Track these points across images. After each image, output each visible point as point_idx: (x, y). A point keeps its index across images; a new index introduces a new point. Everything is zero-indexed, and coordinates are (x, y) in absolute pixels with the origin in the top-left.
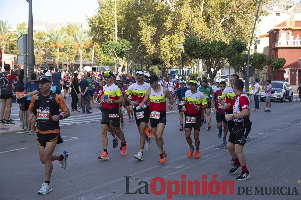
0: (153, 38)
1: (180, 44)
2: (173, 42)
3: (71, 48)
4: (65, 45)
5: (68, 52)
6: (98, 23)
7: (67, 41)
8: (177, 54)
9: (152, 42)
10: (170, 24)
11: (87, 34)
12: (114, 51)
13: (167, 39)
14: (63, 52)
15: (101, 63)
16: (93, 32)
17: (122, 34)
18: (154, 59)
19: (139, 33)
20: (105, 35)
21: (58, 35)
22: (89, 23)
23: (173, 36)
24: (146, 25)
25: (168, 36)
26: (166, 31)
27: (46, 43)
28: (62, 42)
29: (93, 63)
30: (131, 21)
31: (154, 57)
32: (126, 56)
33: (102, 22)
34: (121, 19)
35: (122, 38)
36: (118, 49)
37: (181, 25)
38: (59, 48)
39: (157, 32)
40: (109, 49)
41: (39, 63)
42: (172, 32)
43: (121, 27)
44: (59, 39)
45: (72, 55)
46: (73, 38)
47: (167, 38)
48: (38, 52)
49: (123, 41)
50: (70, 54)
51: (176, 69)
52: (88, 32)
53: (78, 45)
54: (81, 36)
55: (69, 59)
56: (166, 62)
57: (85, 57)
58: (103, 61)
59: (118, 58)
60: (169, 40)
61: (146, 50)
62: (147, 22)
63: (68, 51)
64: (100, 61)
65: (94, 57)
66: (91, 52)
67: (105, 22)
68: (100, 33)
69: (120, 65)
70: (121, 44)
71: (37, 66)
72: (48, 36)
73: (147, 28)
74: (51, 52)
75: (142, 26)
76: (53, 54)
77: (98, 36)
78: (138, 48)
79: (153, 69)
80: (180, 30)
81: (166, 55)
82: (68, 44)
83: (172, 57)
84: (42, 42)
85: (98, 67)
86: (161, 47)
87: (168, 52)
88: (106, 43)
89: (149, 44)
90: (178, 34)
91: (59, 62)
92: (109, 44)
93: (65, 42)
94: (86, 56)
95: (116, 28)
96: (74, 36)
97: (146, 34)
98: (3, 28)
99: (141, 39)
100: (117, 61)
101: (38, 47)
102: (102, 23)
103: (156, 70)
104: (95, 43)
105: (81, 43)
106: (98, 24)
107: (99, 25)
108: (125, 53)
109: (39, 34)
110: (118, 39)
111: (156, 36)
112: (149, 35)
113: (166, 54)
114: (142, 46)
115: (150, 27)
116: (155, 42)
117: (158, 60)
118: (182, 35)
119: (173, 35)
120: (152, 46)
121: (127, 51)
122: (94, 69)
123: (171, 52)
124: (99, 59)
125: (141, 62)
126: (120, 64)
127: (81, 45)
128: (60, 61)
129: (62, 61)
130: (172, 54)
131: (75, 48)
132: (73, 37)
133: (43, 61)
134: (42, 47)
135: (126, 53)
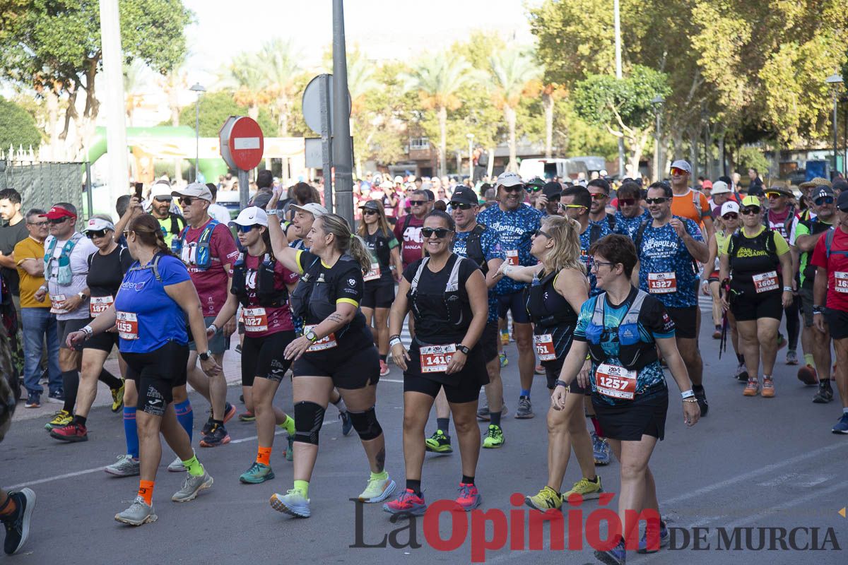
0: (740, 55)
1: (834, 68)
2: (808, 65)
3: (483, 106)
4: (465, 97)
5: (475, 120)
6: (562, 21)
7: (469, 86)
8: (822, 104)
9: (738, 70)
10: (799, 6)
11: (529, 58)
12: (612, 106)
13: (787, 54)
14: (456, 119)
15: (576, 148)
16: (547, 50)
17: (638, 49)
18: (743, 125)
19: (692, 43)
20: (583, 57)
21: (442, 69)
22: (532, 24)
23: (808, 45)
24: (717, 16)
25: (792, 44)
26: (785, 28)
27: (407, 95)
28: (453, 90)
29: (549, 149)
30: (666, 4)
31: (745, 119)
32: (651, 120)
33: (573, 16)
34: (634, 3)
35: (637, 63)
36: (627, 99)
37: (836, 4)
38: (447, 109)
39: (754, 34)
40: (596, 100)
41: (389, 157)
42: (805, 30)
43: (635, 26)
44: (444, 80)
45: (484, 127)
46: (487, 75)
47: (788, 52)
48: (384, 126)
49: (640, 73)
50: (479, 125)
51: (827, 153)
52: (531, 53)
53: (501, 97)
54: (510, 68)
55: (477, 141)
56: (785, 133)
57: (524, 132)
58: (583, 142)
59: (625, 128)
60: (795, 58)
61: (717, 98)
62: (720, 5)
63: (475, 115)
64: (573, 142)
65: (553, 128)
66: (544, 116)
67: (585, 16)
68: (567, 53)
69: (634, 152)
70: (635, 83)
71: (383, 167)
72: (411, 75)
73: (719, 22)
74: (421, 122)
75: (702, 20)
76: (428, 128)
77: (560, 64)
78: (692, 92)
79: (745, 158)
80: (834, 21)
81: (787, 107)
82: (475, 95)
83: (807, 115)
84: (398, 93)
85: (564, 161)
86: (767, 85)
87: (794, 99)
88: (586, 83)
89: (728, 75)
90: (826, 36)
91: (447, 151)
92: (595, 86)
93: (462, 89)
94: (530, 129)
95: (618, 34)
96: (491, 69)
97: (715, 45)
98: (284, 60)
99: (699, 62)
100: (622, 139)
101: (383, 109)
102: (574, 20)
103: (755, 160)
104: (554, 84)
105: (512, 88)
106: (560, 25)
107: (563, 25)
108: (649, 112)
109: (386, 70)
110: (624, 66)
111: (750, 48)
112: (727, 47)
113: (784, 104)
114: (705, 83)
115: (731, 22)
116: (748, 68)
117: (759, 127)
118: (840, 37)
119: (810, 39)
120: (738, 82)
121: (654, 104)
122: (550, 169)
123: (804, 99)
124: (571, 134)
125: (703, 137)
126: (633, 148)
127: (512, 96)
128: (448, 147)
129: (454, 148)
130: (808, 103)
131: (492, 106)
132: (489, 70)
133: (401, 152)
134: (395, 109)
135: (652, 111)
